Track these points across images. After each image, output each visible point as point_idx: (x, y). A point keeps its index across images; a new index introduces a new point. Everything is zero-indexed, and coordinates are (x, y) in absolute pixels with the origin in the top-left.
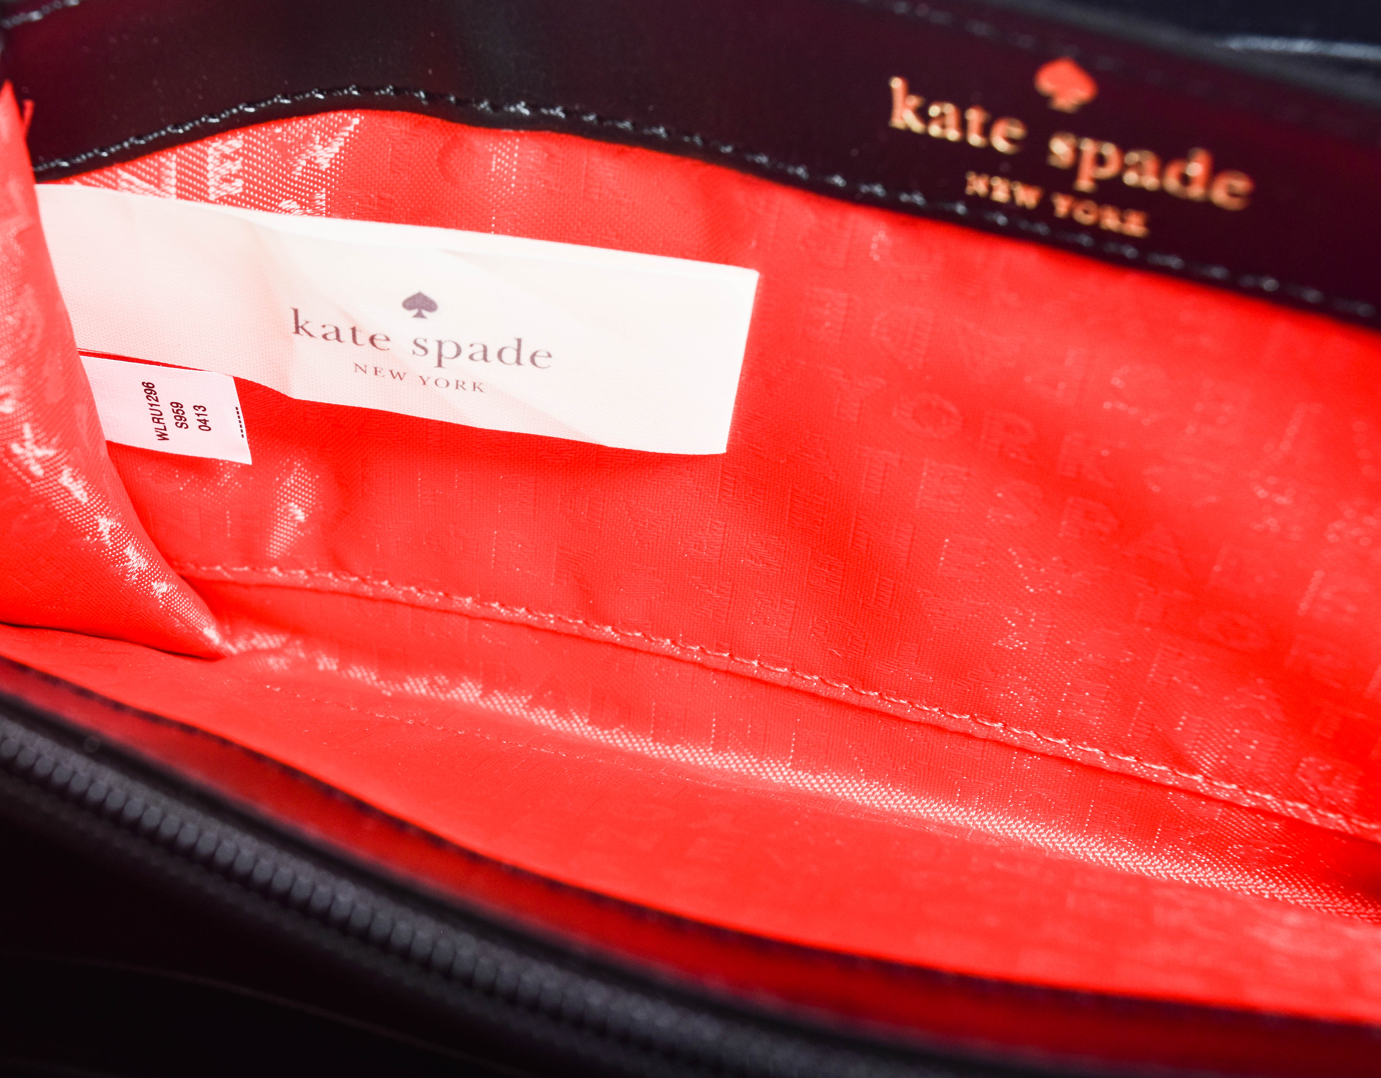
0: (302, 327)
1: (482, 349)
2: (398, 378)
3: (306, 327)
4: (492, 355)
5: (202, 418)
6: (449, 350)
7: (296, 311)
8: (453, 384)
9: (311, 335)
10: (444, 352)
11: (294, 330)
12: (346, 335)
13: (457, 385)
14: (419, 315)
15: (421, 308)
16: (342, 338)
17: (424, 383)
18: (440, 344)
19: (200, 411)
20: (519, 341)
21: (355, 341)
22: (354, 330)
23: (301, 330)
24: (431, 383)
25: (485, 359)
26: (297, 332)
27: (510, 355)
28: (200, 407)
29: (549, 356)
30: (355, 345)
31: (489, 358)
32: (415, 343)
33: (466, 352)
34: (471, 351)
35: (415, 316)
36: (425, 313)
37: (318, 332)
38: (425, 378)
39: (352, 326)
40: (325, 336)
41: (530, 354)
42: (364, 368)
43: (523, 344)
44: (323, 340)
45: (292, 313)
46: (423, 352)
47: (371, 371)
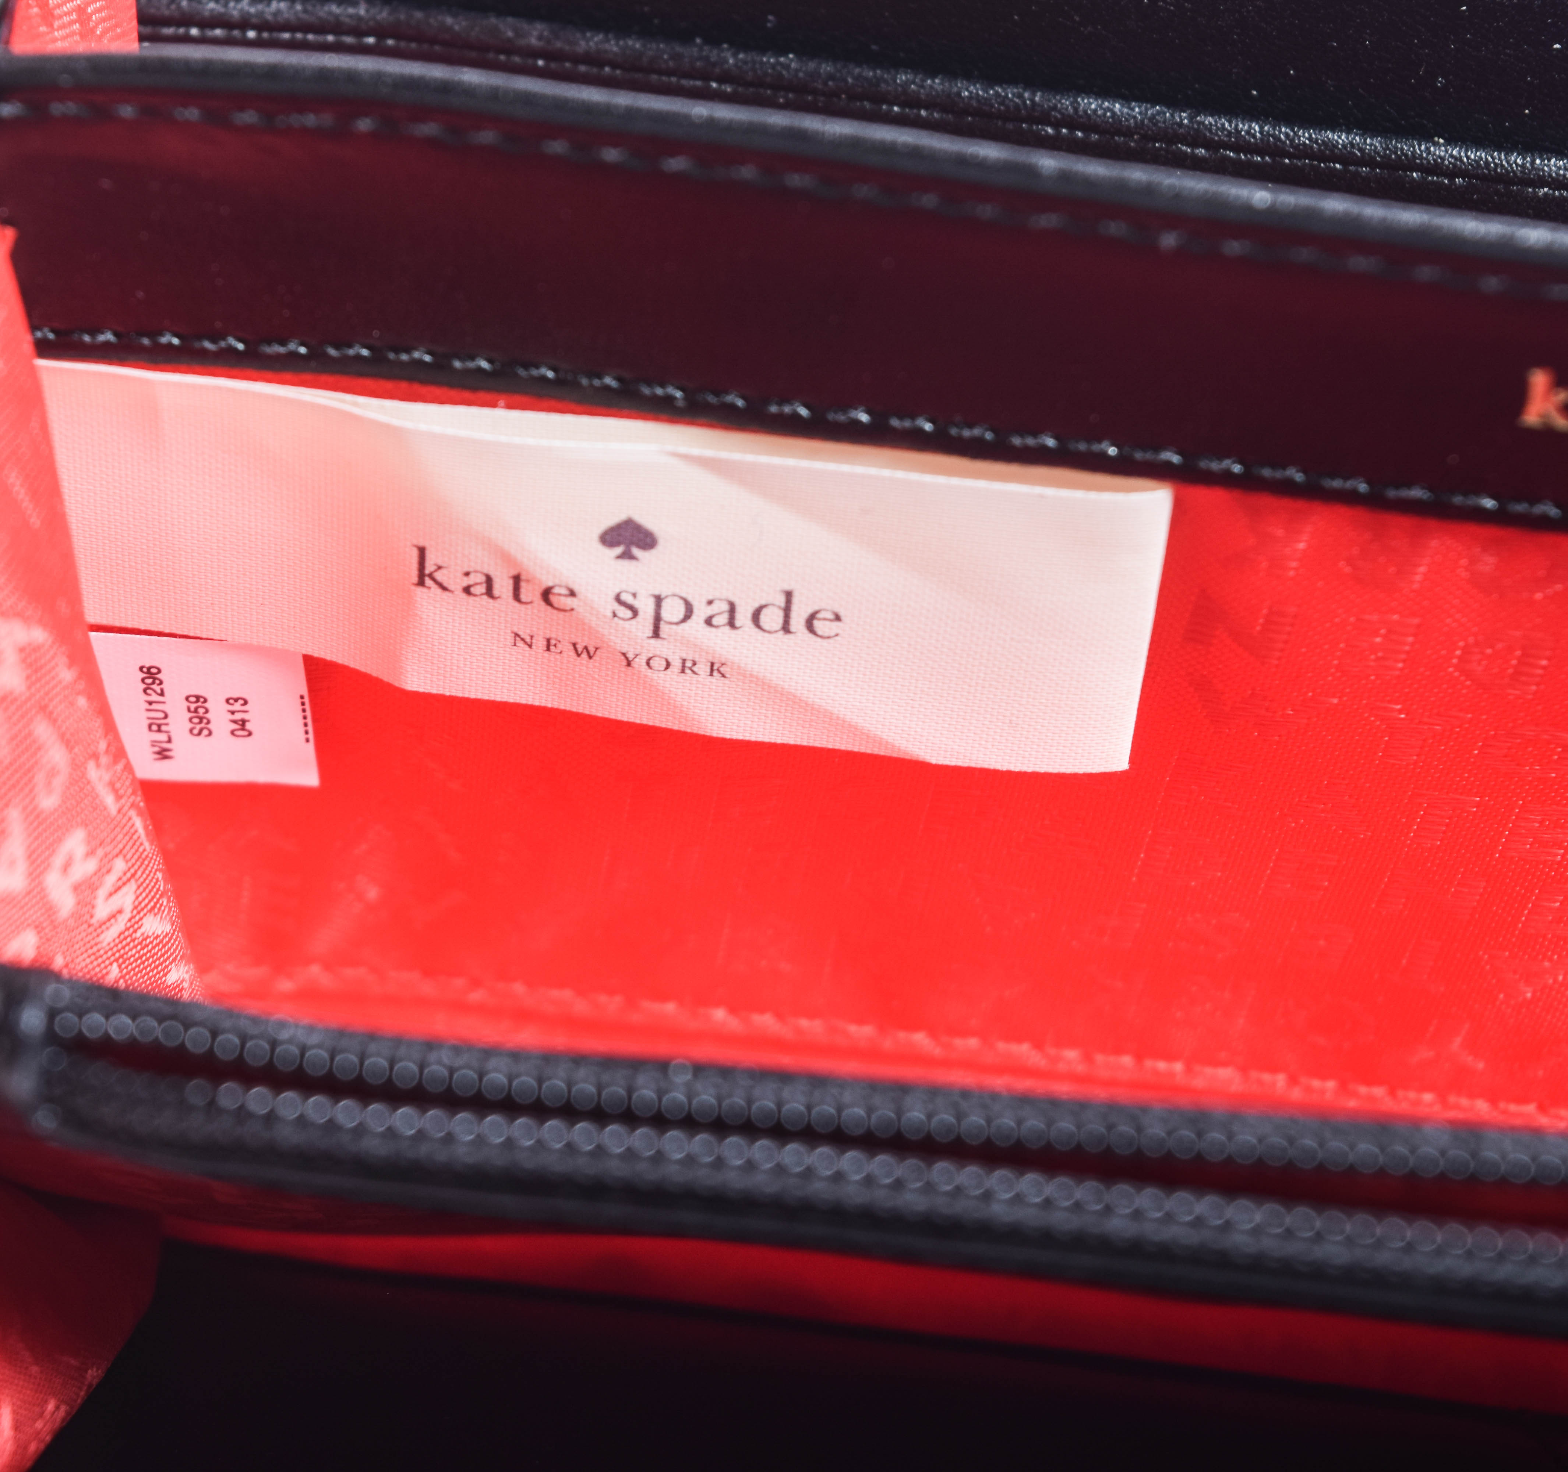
0: (431, 576)
1: (725, 607)
2: (584, 655)
3: (438, 576)
4: (743, 617)
5: (238, 716)
6: (672, 611)
7: (422, 551)
8: (676, 664)
9: (444, 588)
10: (665, 614)
11: (415, 579)
12: (502, 587)
13: (684, 666)
14: (627, 555)
15: (630, 543)
16: (496, 592)
17: (629, 664)
18: (659, 600)
19: (237, 706)
20: (789, 595)
21: (517, 596)
22: (517, 580)
23: (428, 582)
24: (640, 662)
25: (732, 624)
26: (421, 583)
27: (772, 618)
28: (236, 700)
29: (838, 618)
30: (517, 604)
31: (738, 623)
32: (618, 599)
33: (701, 612)
34: (710, 611)
35: (620, 557)
36: (636, 551)
37: (456, 582)
38: (630, 656)
39: (514, 572)
40: (467, 590)
41: (806, 615)
42: (528, 639)
43: (795, 600)
44: (464, 596)
45: (415, 553)
46: (629, 614)
47: (540, 643)
